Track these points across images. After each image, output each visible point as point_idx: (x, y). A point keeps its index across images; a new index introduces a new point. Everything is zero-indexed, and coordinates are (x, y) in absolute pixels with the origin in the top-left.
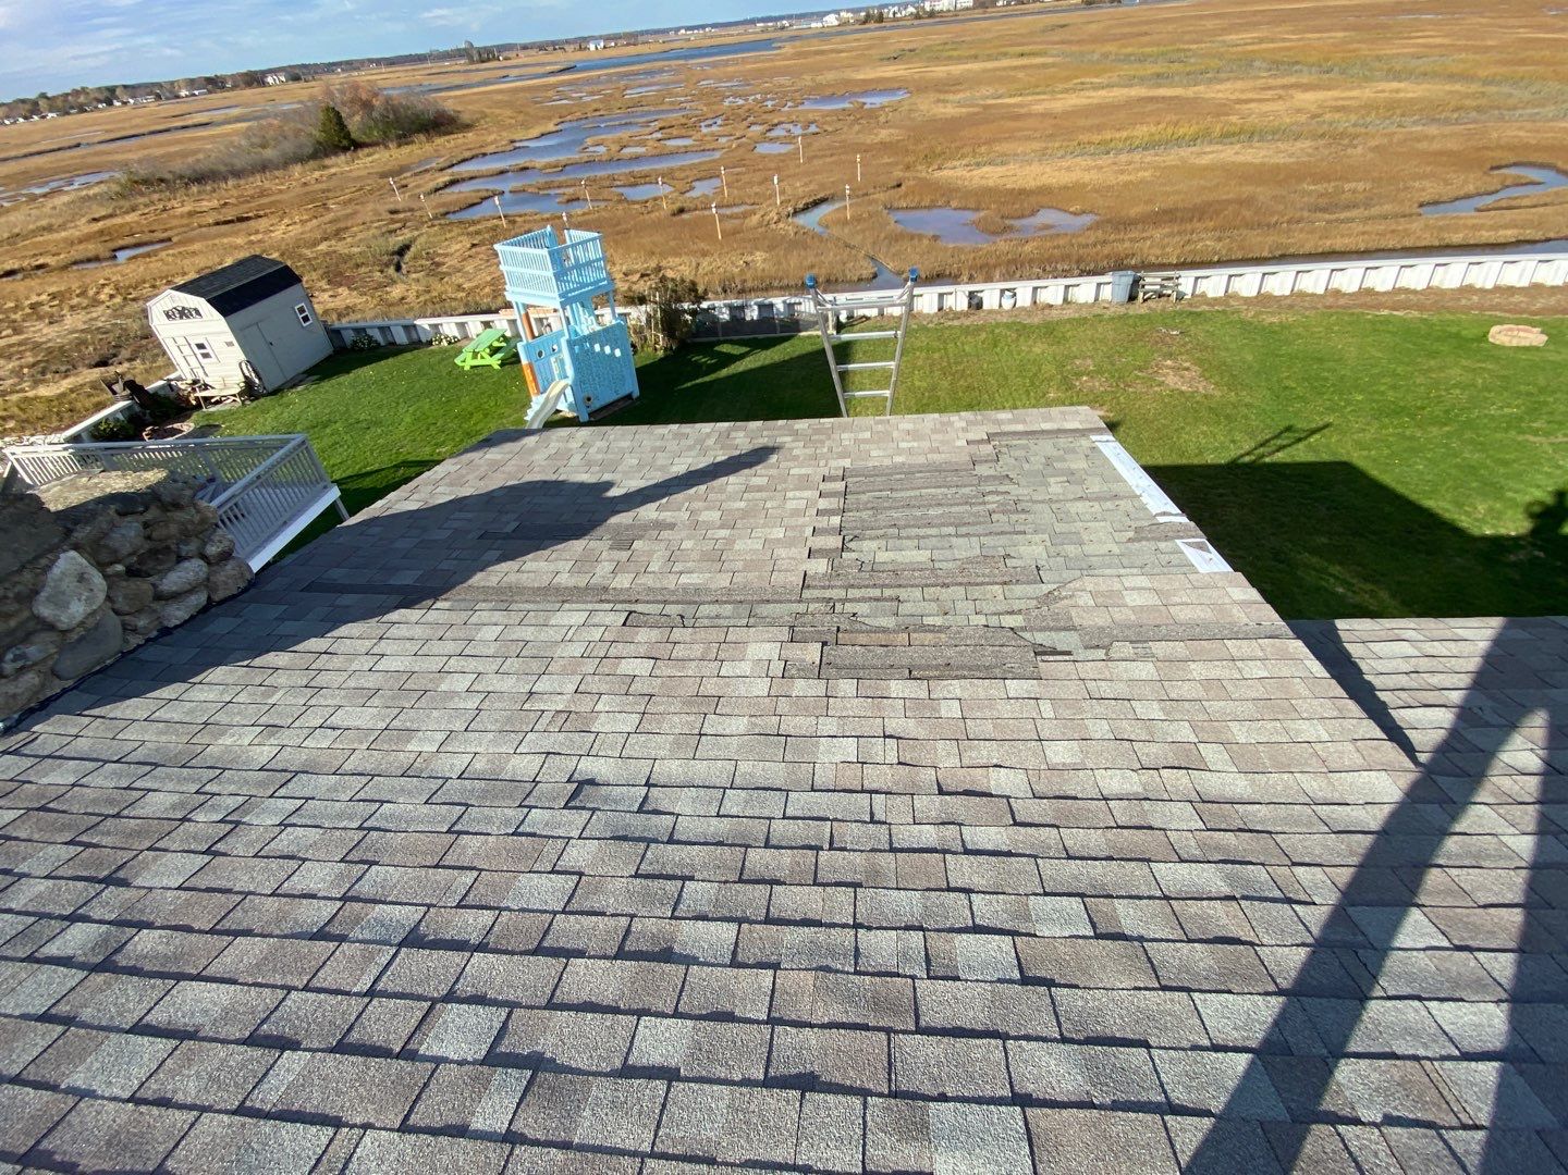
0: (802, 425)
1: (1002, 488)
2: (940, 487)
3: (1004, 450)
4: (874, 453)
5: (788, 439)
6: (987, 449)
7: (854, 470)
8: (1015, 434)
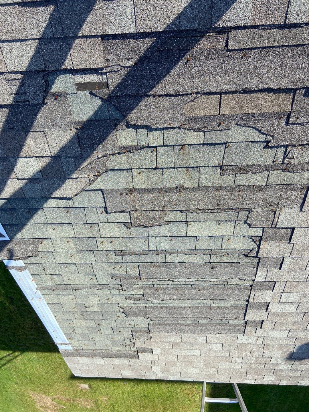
0: (269, 380)
1: (130, 303)
2: (175, 308)
3: (128, 342)
4: (219, 347)
5: (281, 367)
6: (140, 343)
7: (237, 332)
8: (120, 356)
